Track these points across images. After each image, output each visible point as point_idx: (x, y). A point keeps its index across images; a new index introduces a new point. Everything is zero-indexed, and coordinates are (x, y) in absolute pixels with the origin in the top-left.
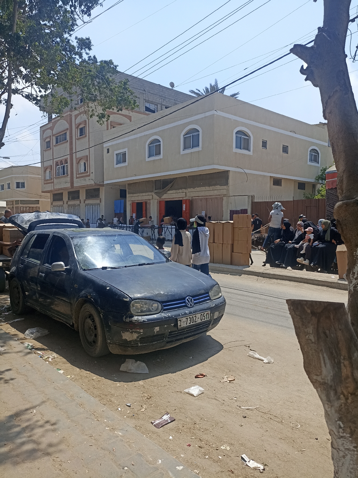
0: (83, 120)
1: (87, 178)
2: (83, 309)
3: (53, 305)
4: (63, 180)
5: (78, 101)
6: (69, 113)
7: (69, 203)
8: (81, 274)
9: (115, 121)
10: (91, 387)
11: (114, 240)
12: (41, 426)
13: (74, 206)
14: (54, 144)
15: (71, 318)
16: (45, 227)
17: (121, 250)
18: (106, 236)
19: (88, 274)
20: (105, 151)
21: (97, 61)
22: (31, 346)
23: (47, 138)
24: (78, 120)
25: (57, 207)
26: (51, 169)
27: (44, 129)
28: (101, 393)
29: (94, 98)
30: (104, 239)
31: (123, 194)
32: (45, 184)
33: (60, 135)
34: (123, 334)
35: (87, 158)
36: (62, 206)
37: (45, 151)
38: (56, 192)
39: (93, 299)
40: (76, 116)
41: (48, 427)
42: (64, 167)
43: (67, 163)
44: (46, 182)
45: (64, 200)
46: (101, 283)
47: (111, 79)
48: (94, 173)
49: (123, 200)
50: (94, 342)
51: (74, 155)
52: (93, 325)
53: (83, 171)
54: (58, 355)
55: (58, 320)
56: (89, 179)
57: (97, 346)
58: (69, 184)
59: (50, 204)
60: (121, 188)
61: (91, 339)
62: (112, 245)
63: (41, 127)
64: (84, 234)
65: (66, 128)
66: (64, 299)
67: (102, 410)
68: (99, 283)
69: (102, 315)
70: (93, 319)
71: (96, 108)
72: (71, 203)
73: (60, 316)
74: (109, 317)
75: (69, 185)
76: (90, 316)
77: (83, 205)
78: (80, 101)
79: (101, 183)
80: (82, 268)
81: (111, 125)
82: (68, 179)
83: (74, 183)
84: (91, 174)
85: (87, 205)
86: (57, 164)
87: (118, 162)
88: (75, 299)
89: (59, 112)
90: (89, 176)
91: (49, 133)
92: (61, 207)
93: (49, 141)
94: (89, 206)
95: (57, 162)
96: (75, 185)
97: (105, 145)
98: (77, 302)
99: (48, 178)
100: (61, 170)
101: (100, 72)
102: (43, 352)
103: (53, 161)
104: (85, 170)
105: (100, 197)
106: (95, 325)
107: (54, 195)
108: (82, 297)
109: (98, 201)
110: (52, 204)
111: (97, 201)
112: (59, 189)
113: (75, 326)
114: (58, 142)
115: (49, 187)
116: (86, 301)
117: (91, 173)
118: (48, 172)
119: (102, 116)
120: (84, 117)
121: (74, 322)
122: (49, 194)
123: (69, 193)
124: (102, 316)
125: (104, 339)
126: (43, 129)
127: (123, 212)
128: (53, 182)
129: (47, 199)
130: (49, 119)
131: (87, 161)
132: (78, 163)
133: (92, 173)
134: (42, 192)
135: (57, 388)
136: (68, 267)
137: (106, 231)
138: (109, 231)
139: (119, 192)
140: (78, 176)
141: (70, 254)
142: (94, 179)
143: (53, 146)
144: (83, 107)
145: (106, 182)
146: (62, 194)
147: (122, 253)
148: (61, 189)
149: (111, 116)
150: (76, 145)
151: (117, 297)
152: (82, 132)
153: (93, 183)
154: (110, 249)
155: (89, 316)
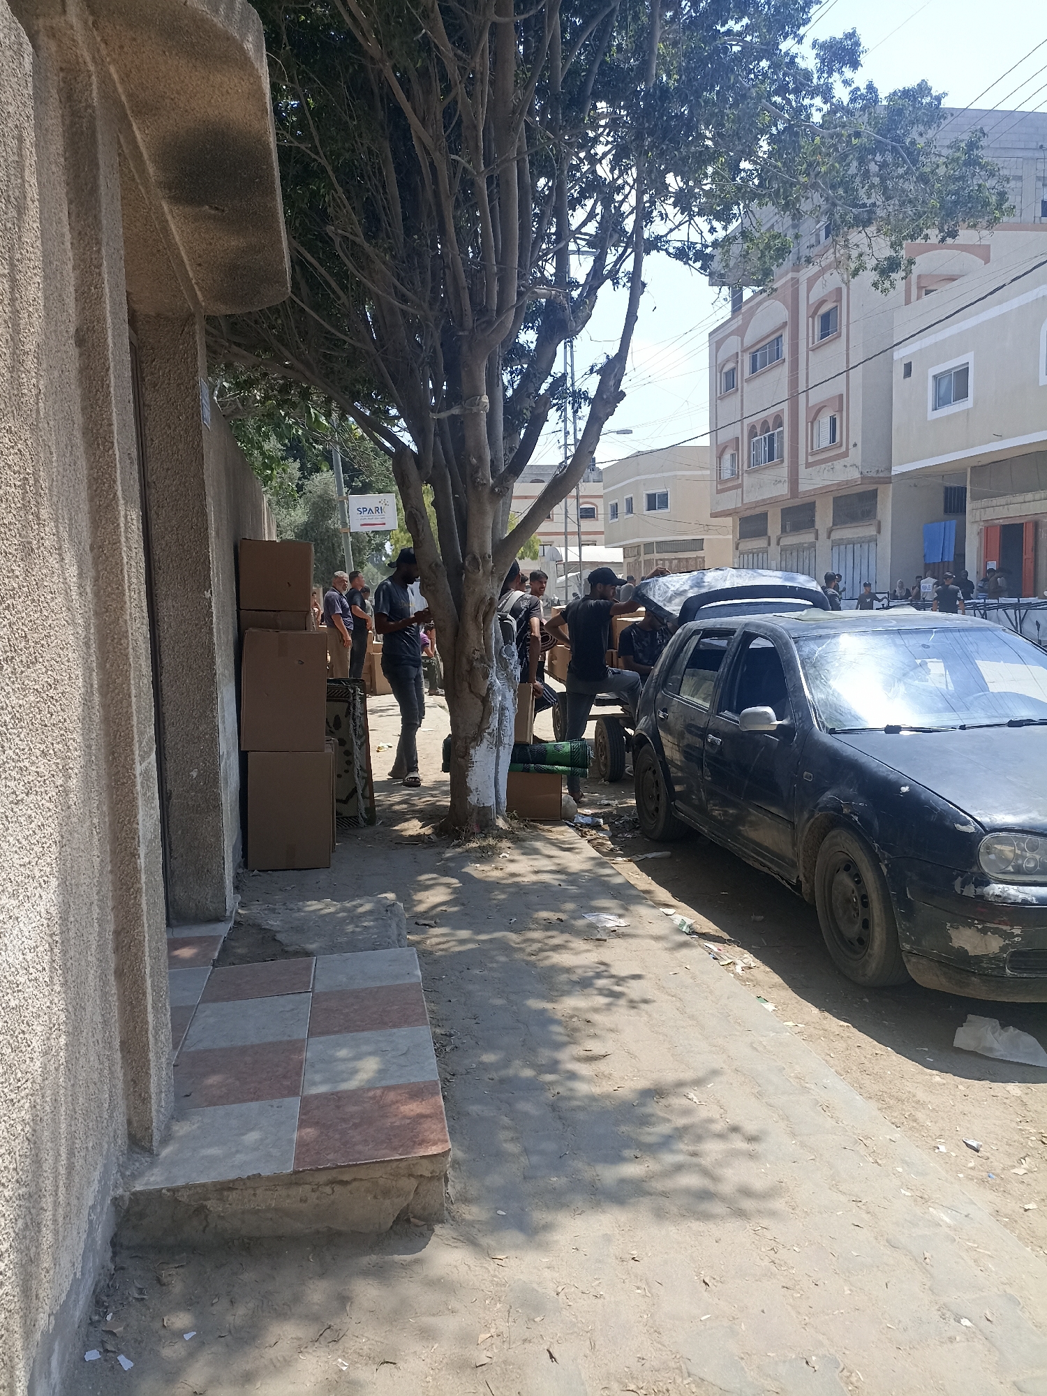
0: (831, 287)
1: (838, 464)
2: (827, 842)
3: (744, 826)
4: (768, 476)
5: (818, 236)
6: (790, 276)
7: (784, 542)
8: (824, 745)
9: (934, 273)
10: (854, 1068)
11: (924, 646)
12: (721, 1136)
13: (799, 548)
14: (747, 374)
15: (793, 865)
16: (723, 610)
17: (948, 676)
18: (899, 632)
19: (846, 746)
20: (899, 370)
21: (877, 96)
22: (690, 926)
23: (727, 361)
24: (818, 292)
25: (751, 555)
26: (737, 449)
27: (721, 336)
28: (885, 1089)
29: (865, 216)
30: (890, 641)
31: (954, 501)
32: (719, 492)
33: (764, 347)
34: (953, 933)
35: (840, 402)
36: (765, 551)
37: (721, 399)
38: (748, 513)
39: (857, 819)
40: (811, 282)
41: (739, 1144)
42: (771, 437)
43: (781, 425)
44: (723, 486)
45: (770, 532)
46: (883, 771)
47: (921, 142)
48: (859, 445)
49: (954, 522)
50: (861, 941)
51: (802, 398)
52: (856, 893)
53: (825, 442)
54: (758, 963)
55: (757, 866)
56: (845, 466)
57: (870, 956)
58: (786, 485)
59: (731, 547)
60: (948, 484)
61: (853, 931)
62: (918, 661)
63: (710, 334)
64: (832, 628)
65: (779, 322)
66: (773, 810)
67: (888, 1137)
68: (876, 772)
69: (887, 866)
70: (858, 875)
71: (870, 246)
72: (789, 540)
73: (764, 857)
74: (909, 874)
75: (783, 490)
76: (849, 866)
77: (823, 545)
78: (823, 233)
79: (881, 475)
80: (824, 727)
81: (920, 288)
82: (784, 471)
83: (800, 481)
84: (852, 451)
85: (836, 544)
86: (752, 433)
87: (940, 402)
88: (806, 815)
89: (764, 277)
90: (846, 454)
91: (733, 344)
92: (760, 555)
93: (733, 370)
94: (842, 547)
95: (753, 427)
96: (804, 487)
97: (900, 354)
98: (812, 820)
99: (726, 475)
100: (764, 448)
101: (889, 131)
102: (720, 946)
103: (742, 424)
104: (833, 439)
105: (879, 517)
106: (863, 893)
107: (744, 521)
108: (825, 808)
109: (871, 531)
110: (737, 549)
111: (869, 531)
112: (757, 504)
113: (805, 887)
114: (758, 366)
115: (731, 501)
116: (836, 820)
117: (851, 446)
118: (727, 457)
119: (888, 268)
120: (834, 279)
121: (802, 878)
122: (729, 521)
123: (786, 513)
124: (885, 870)
125: (893, 939)
126: (718, 338)
127: (952, 559)
128: (741, 486)
129: (723, 535)
130: (733, 306)
131: (841, 410)
132: (813, 420)
133: (855, 445)
134: (714, 515)
135: (760, 1049)
136: (785, 722)
137: (898, 619)
138: (907, 619)
139: (941, 496)
140: (811, 459)
141: (790, 687)
142: (859, 464)
143: (742, 383)
144: (832, 250)
145: (897, 470)
146: (764, 516)
147: (951, 687)
148: (764, 502)
149: (918, 260)
150: (807, 369)
151: (933, 818)
152: (828, 325)
153: (856, 475)
154: (912, 673)
155: (843, 866)
